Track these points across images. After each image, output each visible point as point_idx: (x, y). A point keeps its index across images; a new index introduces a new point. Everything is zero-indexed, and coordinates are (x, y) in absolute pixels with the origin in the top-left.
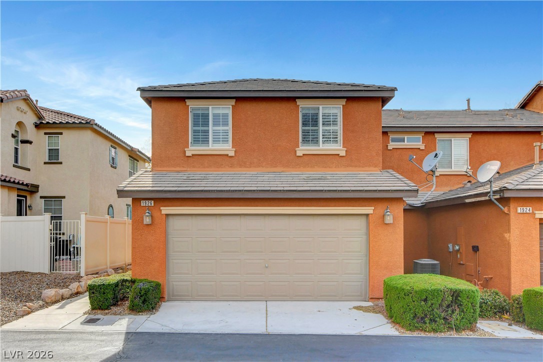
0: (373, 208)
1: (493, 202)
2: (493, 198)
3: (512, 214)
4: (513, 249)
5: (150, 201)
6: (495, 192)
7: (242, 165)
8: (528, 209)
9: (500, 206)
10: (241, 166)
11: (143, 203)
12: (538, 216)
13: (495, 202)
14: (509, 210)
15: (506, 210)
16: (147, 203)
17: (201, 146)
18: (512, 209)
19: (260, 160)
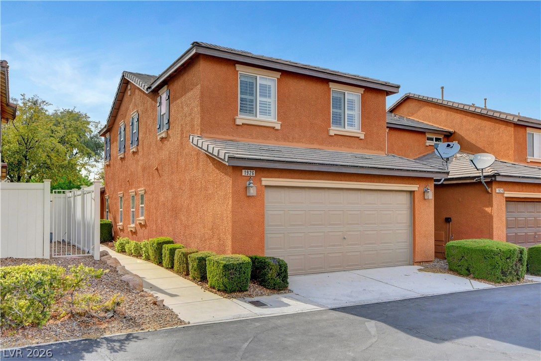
0: (418, 186)
1: (483, 184)
2: (483, 181)
3: (494, 193)
4: (494, 220)
5: (252, 171)
6: (485, 177)
7: (286, 138)
8: (502, 190)
9: (487, 187)
10: (285, 140)
11: (244, 173)
12: (506, 195)
13: (485, 184)
14: (492, 190)
15: (489, 190)
16: (249, 173)
17: (247, 115)
18: (493, 190)
19: (300, 136)
